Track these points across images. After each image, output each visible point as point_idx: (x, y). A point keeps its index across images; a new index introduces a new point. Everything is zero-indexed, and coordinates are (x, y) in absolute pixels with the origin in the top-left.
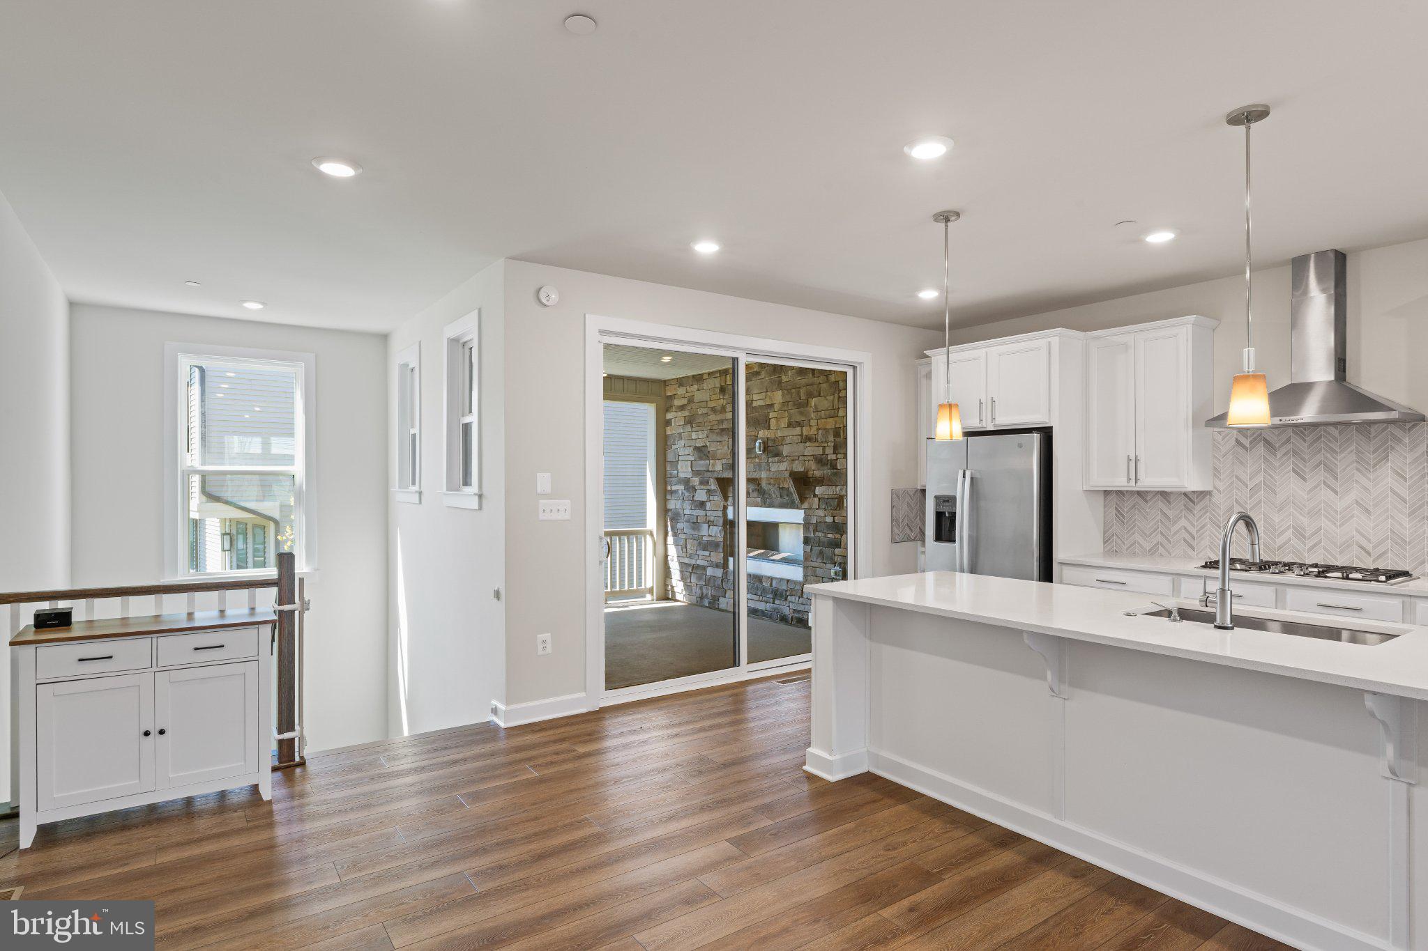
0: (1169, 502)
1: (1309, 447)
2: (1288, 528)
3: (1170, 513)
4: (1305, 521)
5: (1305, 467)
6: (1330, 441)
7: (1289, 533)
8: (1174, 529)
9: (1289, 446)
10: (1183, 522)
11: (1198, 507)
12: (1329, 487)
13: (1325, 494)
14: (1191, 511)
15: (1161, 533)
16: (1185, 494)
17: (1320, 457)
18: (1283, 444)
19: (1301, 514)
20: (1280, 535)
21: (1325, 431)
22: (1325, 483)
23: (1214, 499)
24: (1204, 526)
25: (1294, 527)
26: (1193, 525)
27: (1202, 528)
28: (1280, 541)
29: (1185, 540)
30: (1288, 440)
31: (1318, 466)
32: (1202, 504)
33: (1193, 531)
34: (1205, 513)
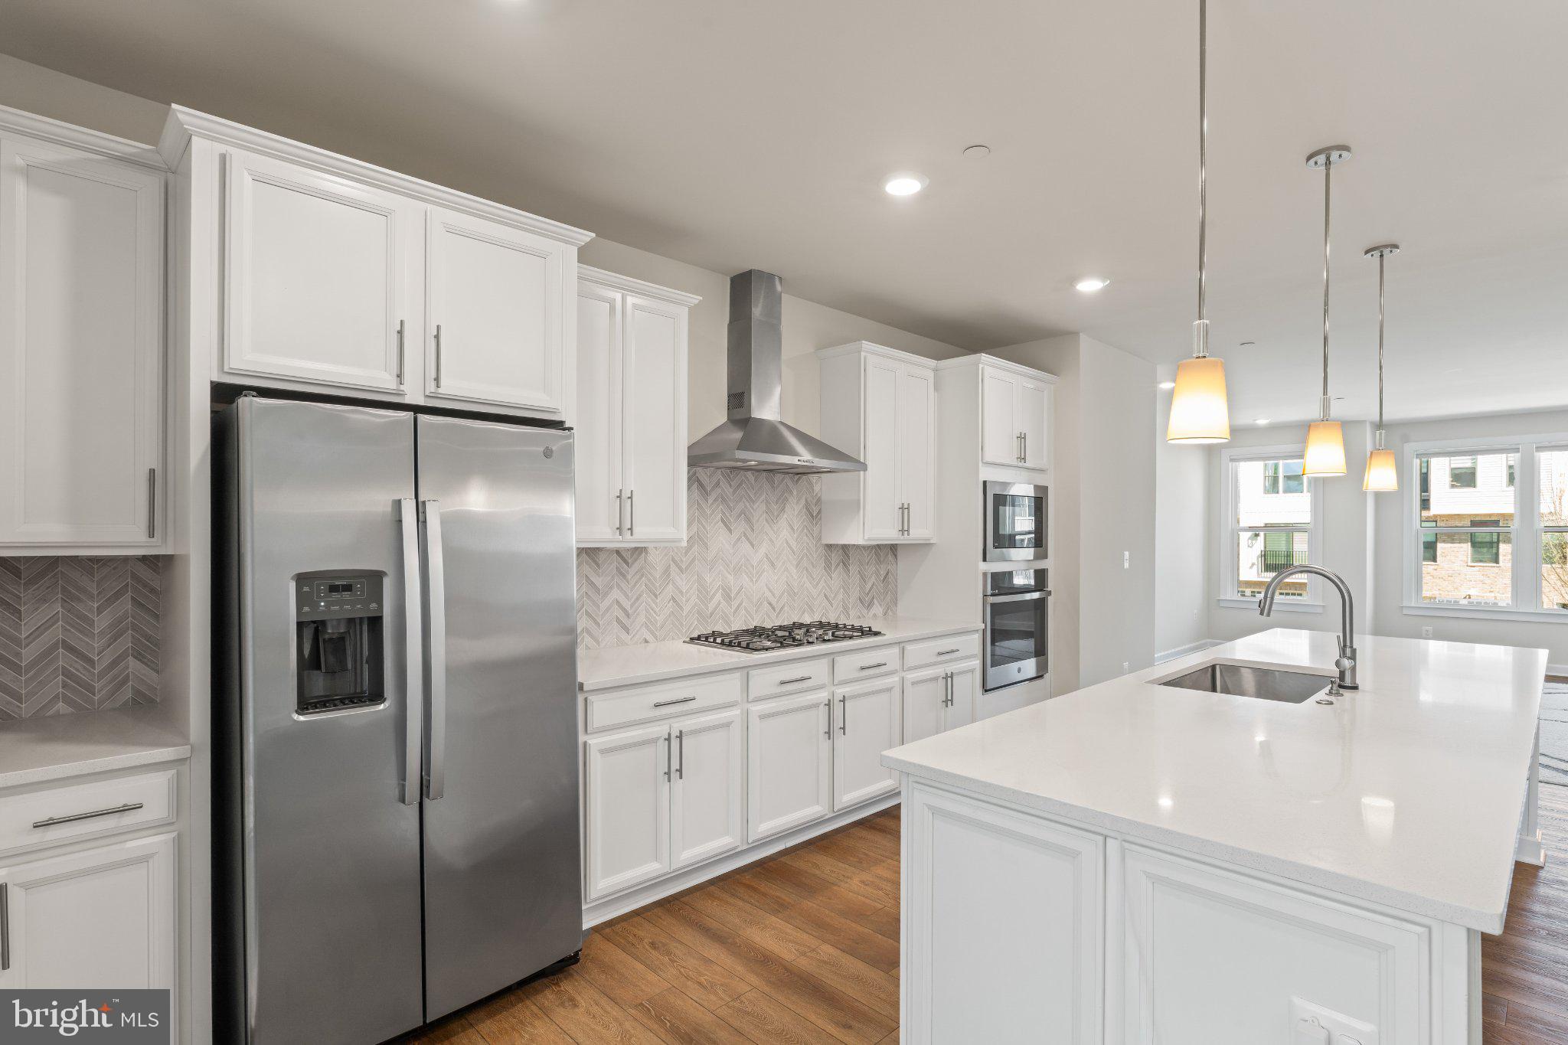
0: (598, 565)
1: (734, 492)
2: (717, 590)
3: (598, 581)
4: (731, 578)
5: (731, 516)
6: (748, 488)
7: (718, 596)
8: (604, 605)
9: (719, 491)
10: (615, 594)
11: (632, 570)
12: (748, 539)
13: (745, 546)
14: (624, 576)
15: (588, 614)
16: (618, 552)
17: (741, 506)
18: (713, 489)
19: (727, 571)
20: (712, 598)
21: (745, 476)
22: (745, 535)
23: (650, 558)
24: (639, 596)
25: (724, 590)
26: (627, 596)
27: (637, 599)
28: (712, 606)
29: (618, 620)
30: (718, 484)
31: (740, 515)
32: (636, 566)
33: (627, 604)
34: (640, 578)
